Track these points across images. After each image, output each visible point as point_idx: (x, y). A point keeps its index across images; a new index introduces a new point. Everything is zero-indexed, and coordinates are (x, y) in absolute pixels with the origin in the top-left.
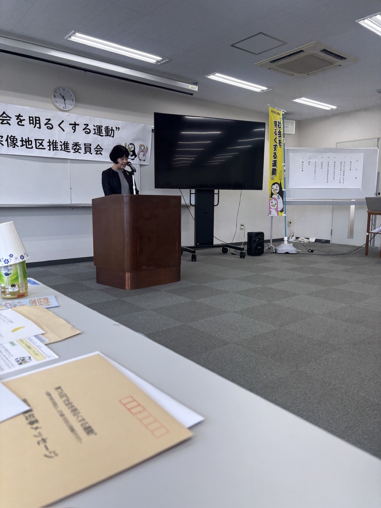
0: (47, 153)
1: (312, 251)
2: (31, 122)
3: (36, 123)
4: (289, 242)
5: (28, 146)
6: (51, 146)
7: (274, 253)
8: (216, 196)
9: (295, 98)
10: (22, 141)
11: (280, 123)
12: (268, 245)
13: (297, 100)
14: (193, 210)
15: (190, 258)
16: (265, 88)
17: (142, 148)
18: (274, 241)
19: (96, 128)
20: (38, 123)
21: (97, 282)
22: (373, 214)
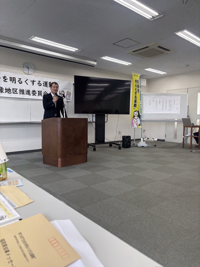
0: (19, 96)
1: (156, 146)
2: (11, 80)
3: (13, 81)
4: (144, 141)
5: (9, 92)
6: (21, 92)
7: (136, 146)
8: (106, 118)
9: (146, 68)
10: (6, 89)
11: (138, 81)
12: (133, 143)
13: (147, 69)
14: (94, 124)
15: (93, 149)
16: (130, 64)
17: (68, 93)
18: (136, 140)
19: (44, 83)
20: (14, 81)
21: (44, 163)
22: (186, 127)
